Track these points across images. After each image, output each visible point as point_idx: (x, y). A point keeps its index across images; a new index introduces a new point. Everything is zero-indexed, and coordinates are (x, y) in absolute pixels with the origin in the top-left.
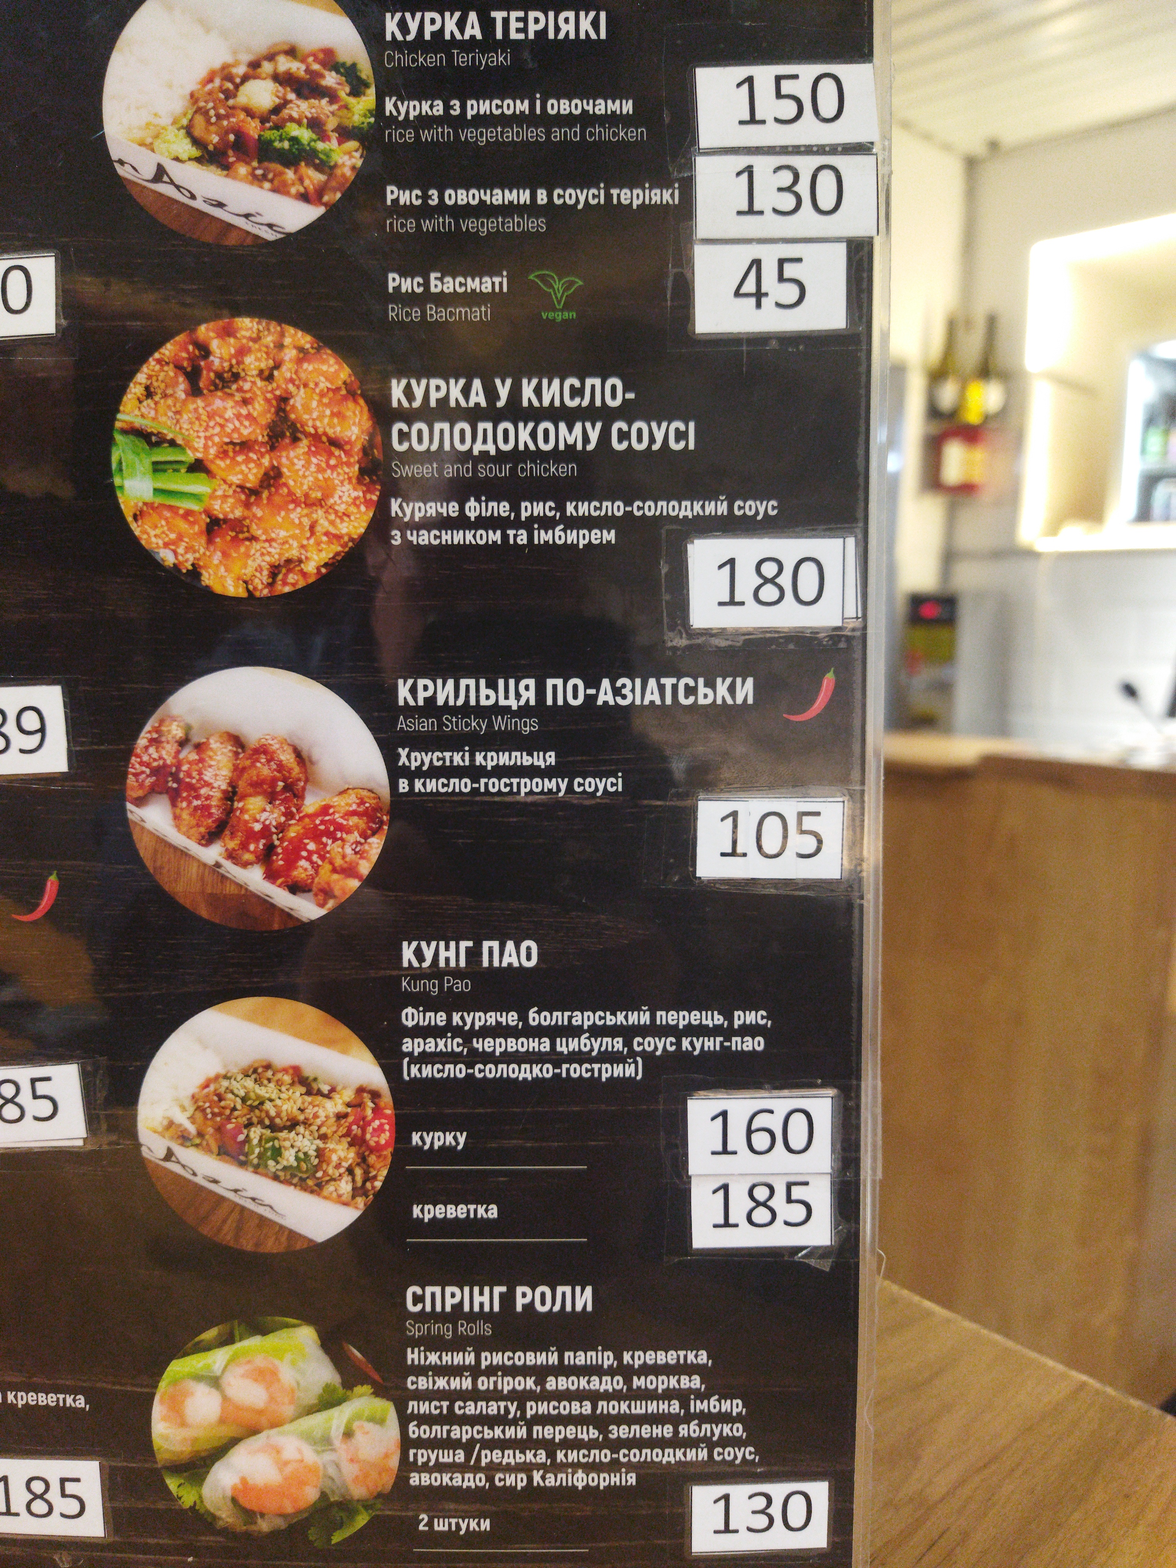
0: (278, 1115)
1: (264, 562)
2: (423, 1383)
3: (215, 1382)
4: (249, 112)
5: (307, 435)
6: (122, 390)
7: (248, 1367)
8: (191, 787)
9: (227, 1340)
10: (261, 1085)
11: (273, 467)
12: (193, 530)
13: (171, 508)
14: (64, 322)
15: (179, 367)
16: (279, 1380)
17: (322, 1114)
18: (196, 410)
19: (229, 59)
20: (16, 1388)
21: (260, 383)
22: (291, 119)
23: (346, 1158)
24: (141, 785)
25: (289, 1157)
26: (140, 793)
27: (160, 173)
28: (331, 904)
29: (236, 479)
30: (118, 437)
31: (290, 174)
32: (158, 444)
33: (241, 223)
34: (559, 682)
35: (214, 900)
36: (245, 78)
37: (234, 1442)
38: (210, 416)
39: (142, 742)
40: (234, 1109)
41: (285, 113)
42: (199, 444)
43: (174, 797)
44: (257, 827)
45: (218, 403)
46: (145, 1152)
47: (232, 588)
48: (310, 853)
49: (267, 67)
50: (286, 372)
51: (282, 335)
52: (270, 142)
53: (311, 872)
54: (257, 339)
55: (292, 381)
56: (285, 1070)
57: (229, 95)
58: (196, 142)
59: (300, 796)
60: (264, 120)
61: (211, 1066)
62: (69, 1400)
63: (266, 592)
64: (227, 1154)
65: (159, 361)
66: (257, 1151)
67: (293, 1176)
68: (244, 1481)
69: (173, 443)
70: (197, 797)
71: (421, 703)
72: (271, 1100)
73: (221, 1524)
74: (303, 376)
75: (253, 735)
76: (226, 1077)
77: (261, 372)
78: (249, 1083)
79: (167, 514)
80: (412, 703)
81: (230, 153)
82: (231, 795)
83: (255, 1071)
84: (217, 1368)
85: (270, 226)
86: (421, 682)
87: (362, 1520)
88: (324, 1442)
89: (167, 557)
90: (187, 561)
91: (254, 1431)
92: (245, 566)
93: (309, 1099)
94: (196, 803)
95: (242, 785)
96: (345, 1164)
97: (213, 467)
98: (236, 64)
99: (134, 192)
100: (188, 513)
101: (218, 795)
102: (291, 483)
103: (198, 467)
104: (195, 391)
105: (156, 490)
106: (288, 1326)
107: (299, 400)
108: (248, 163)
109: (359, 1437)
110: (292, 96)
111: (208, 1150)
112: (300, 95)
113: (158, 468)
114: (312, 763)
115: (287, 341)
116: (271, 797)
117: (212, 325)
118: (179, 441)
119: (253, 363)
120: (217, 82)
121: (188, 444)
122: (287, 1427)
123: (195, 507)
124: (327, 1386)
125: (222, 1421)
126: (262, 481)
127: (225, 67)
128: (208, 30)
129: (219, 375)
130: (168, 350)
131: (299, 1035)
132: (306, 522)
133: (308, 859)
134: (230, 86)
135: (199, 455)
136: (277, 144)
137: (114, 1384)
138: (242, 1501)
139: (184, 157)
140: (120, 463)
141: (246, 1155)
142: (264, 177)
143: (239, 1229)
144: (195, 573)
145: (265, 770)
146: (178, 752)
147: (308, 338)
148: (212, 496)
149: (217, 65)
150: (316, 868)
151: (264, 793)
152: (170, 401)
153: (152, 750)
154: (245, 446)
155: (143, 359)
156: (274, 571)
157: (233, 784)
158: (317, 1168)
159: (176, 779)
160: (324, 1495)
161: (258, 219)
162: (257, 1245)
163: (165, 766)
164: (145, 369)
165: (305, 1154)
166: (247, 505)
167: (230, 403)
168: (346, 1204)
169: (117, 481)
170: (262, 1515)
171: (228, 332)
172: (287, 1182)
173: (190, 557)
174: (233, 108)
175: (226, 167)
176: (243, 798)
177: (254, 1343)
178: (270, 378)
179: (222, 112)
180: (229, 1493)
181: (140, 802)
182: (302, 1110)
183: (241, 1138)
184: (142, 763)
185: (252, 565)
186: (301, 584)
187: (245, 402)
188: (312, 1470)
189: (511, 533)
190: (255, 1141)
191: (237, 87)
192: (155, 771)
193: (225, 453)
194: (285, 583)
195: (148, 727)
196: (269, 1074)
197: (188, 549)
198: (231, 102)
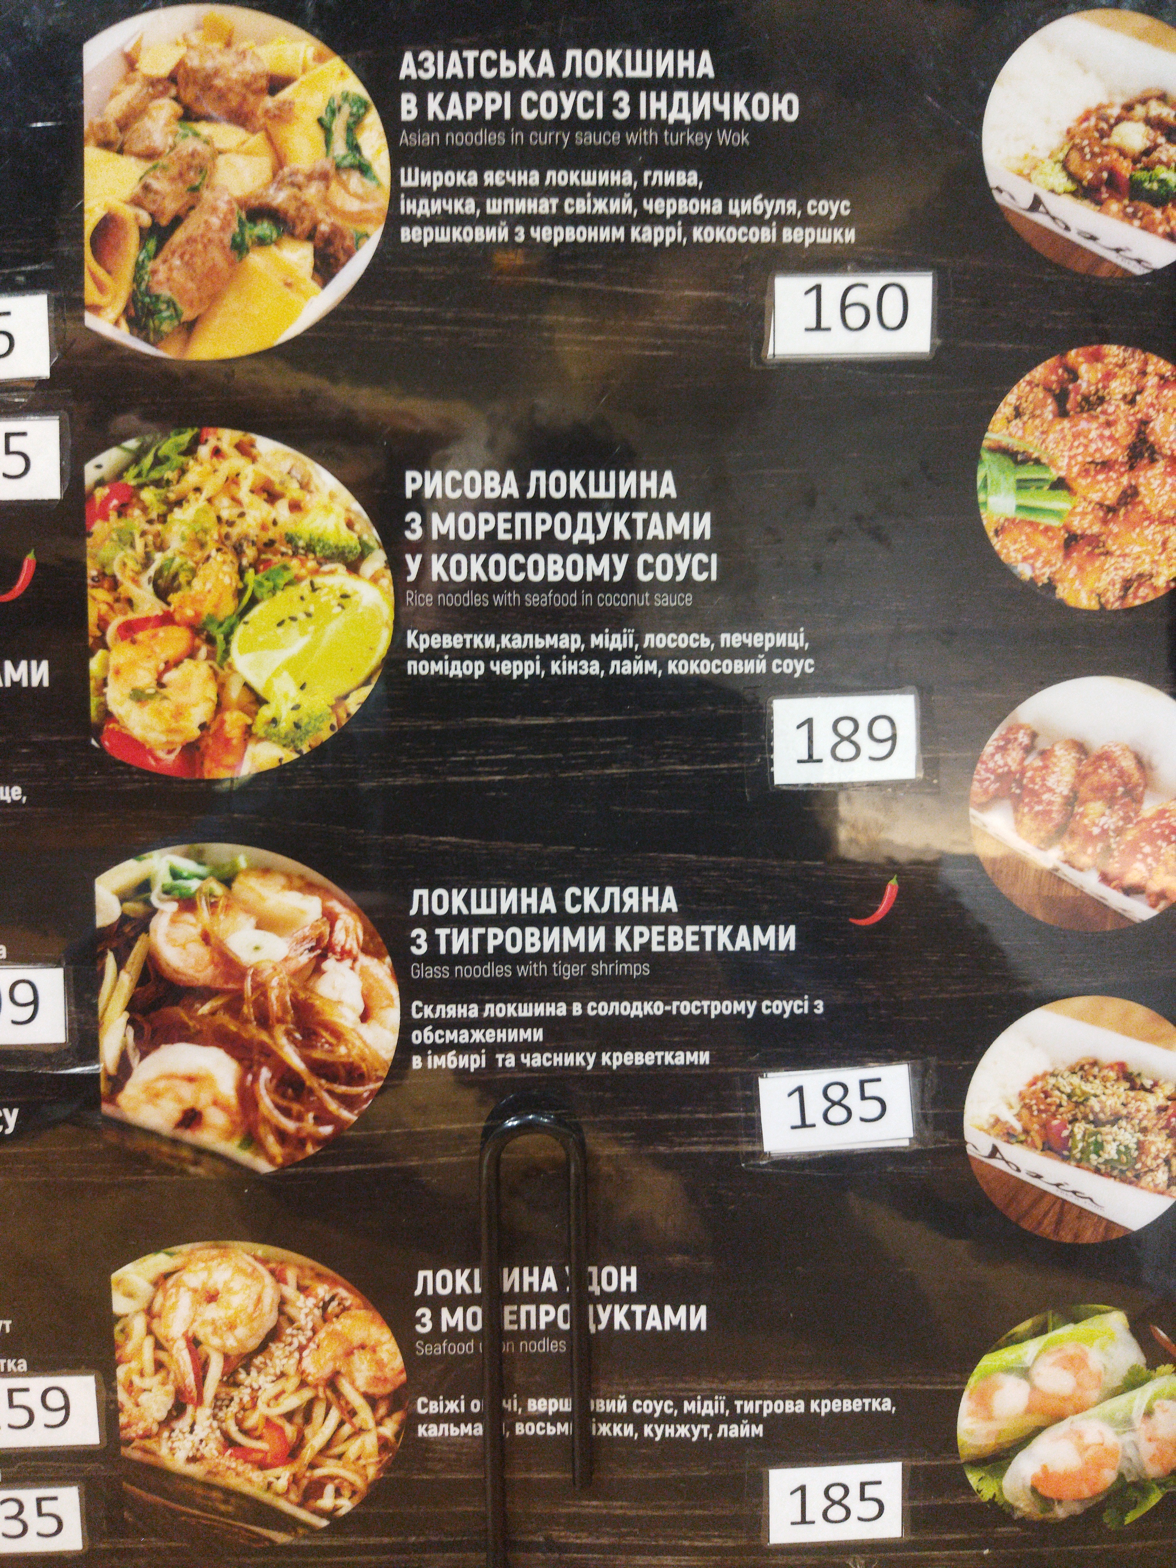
0: (1102, 1110)
1: (1118, 576)
3: (1025, 1373)
4: (1122, 153)
5: (1164, 456)
6: (992, 410)
7: (1059, 1355)
8: (1034, 793)
9: (1041, 1330)
10: (1087, 1081)
11: (1130, 486)
12: (1052, 546)
13: (1031, 524)
14: (938, 342)
15: (1048, 389)
16: (1086, 1365)
17: (1144, 1107)
18: (1062, 430)
19: (1105, 101)
20: (820, 1395)
21: (1123, 407)
22: (1160, 162)
23: (1164, 1150)
24: (986, 791)
25: (1110, 1151)
26: (983, 799)
27: (1036, 204)
28: (1162, 905)
29: (1096, 497)
30: (985, 456)
31: (1158, 214)
32: (1024, 462)
33: (1112, 256)
35: (1051, 902)
36: (1119, 120)
37: (1038, 1431)
38: (1076, 436)
39: (989, 749)
40: (1060, 1106)
41: (1155, 155)
42: (1063, 463)
43: (1017, 802)
44: (1096, 831)
45: (1083, 425)
46: (970, 1150)
47: (1085, 601)
48: (1146, 856)
49: (1140, 110)
50: (1148, 396)
51: (1146, 363)
52: (1141, 182)
53: (1146, 874)
54: (1123, 366)
55: (1152, 405)
56: (1111, 1067)
57: (1104, 134)
58: (1071, 176)
59: (1139, 801)
60: (1135, 161)
61: (1039, 1064)
62: (875, 1404)
63: (1117, 605)
64: (1051, 1149)
65: (1029, 383)
66: (1080, 1145)
67: (1113, 1168)
68: (1045, 1468)
69: (1037, 462)
70: (1040, 802)
72: (1096, 1096)
73: (1018, 1514)
74: (1163, 401)
75: (1097, 742)
76: (1053, 1075)
77: (1125, 397)
78: (1076, 1080)
79: (1028, 530)
81: (1104, 189)
82: (1072, 800)
83: (1082, 1068)
84: (1028, 1361)
85: (1139, 261)
87: (1155, 1498)
88: (1127, 1423)
89: (1025, 571)
90: (1044, 575)
91: (1058, 1418)
92: (1099, 580)
93: (1132, 1094)
94: (1038, 808)
95: (1084, 791)
96: (1163, 1156)
97: (1074, 485)
98: (1111, 105)
99: (1010, 219)
100: (1047, 529)
101: (1058, 800)
102: (1147, 501)
103: (1060, 484)
104: (1062, 413)
105: (1020, 508)
106: (1100, 1312)
107: (1158, 424)
108: (1119, 201)
109: (1159, 1416)
110: (1161, 140)
111: (1034, 1146)
112: (1170, 140)
113: (1022, 485)
114: (1151, 768)
115: (1150, 369)
116: (1111, 802)
117: (1081, 350)
118: (1044, 460)
119: (1119, 387)
120: (1093, 121)
121: (1052, 462)
122: (1091, 1412)
123: (1055, 523)
124: (1133, 1367)
125: (1029, 1411)
126: (1120, 499)
127: (1100, 108)
128: (1086, 71)
129: (1086, 398)
130: (1039, 372)
131: (1126, 1032)
132: (1159, 539)
133: (1144, 860)
134: (1104, 126)
135: (1062, 474)
136: (1147, 185)
137: (923, 1384)
138: (1040, 1489)
139: (1060, 189)
140: (985, 479)
141: (1070, 1150)
142: (1134, 215)
143: (1059, 1222)
144: (1051, 586)
145: (1106, 776)
146: (1023, 759)
147: (1169, 366)
148: (1072, 513)
149: (1093, 105)
150: (1150, 870)
151: (1104, 798)
152: (1037, 422)
153: (998, 757)
154: (1106, 465)
155: (1015, 381)
156: (1127, 584)
157: (1074, 790)
158: (1137, 1160)
159: (1021, 786)
160: (1121, 1476)
161: (1128, 254)
162: (1076, 1236)
163: (1010, 772)
164: (1015, 389)
165: (1126, 1147)
166: (1105, 522)
167: (1094, 425)
168: (1162, 1193)
169: (981, 497)
170: (1060, 1502)
171: (1097, 357)
172: (1108, 1175)
173: (1047, 571)
174: (1107, 147)
175: (1099, 203)
176: (1084, 802)
177: (1067, 1331)
178: (1132, 402)
179: (1097, 150)
180: (1029, 1483)
181: (983, 807)
182: (1124, 1105)
183: (1065, 1133)
184: (987, 770)
185: (1105, 579)
186: (1151, 597)
187: (1109, 424)
188: (1111, 1453)
190: (1079, 1137)
191: (1111, 127)
192: (999, 777)
193: (1087, 471)
194: (1135, 597)
195: (996, 735)
196: (1095, 1070)
197: (1046, 563)
198: (1105, 141)
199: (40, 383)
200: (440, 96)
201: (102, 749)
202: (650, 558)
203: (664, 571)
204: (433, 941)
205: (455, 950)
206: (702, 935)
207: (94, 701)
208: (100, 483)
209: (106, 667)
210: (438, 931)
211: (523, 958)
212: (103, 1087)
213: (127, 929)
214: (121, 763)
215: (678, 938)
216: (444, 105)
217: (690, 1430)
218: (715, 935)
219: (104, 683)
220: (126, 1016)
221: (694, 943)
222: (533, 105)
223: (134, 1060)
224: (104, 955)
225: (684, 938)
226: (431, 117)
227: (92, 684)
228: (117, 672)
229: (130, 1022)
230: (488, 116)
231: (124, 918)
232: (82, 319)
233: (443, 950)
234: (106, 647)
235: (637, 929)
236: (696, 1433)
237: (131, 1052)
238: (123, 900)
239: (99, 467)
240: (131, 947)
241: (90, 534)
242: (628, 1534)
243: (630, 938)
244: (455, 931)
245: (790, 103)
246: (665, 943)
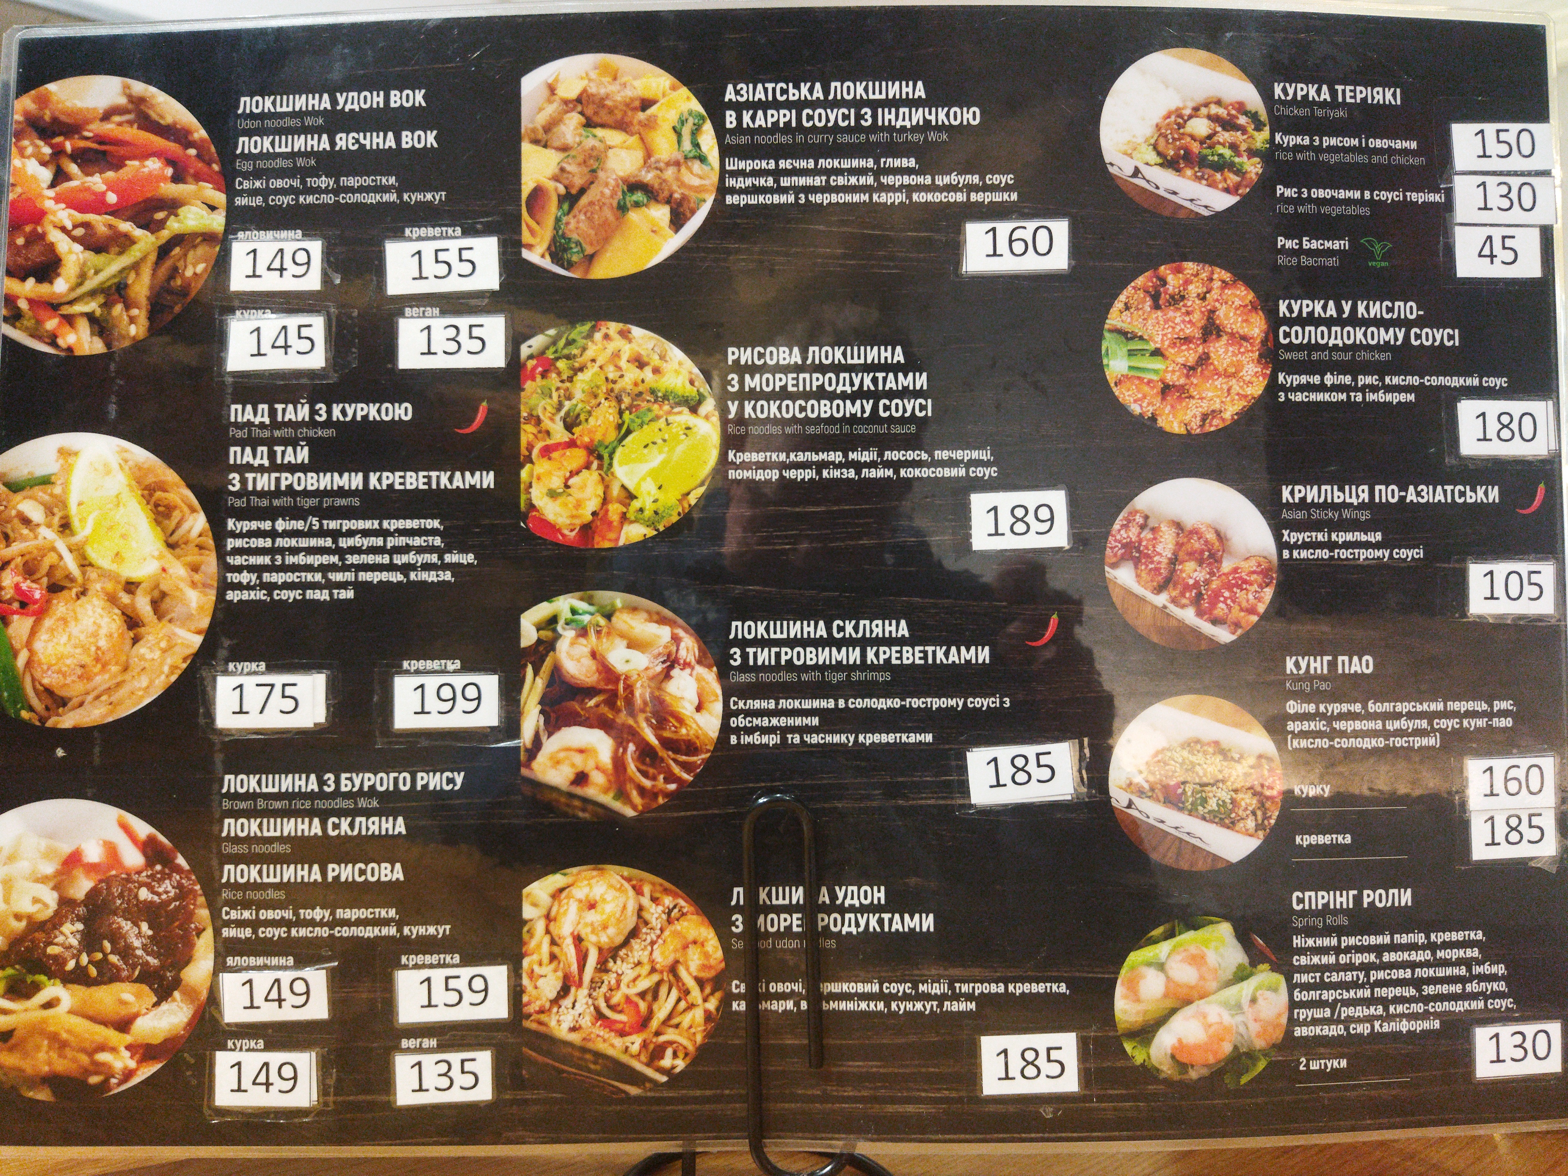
0: (1205, 775)
1: (1198, 412)
2: (1304, 960)
3: (1161, 967)
4: (1193, 138)
5: (1227, 333)
6: (1110, 305)
7: (1184, 954)
8: (1148, 556)
9: (1170, 935)
10: (1194, 754)
11: (1204, 353)
12: (1153, 392)
13: (1139, 378)
14: (1073, 263)
15: (1146, 292)
16: (1206, 963)
17: (1234, 773)
18: (1157, 318)
19: (1181, 105)
20: (1015, 980)
21: (1198, 302)
22: (1219, 143)
23: (1251, 804)
24: (1115, 555)
25: (1212, 804)
26: (1114, 560)
27: (1137, 172)
28: (1239, 632)
29: (1181, 360)
30: (1107, 335)
31: (1218, 176)
32: (1132, 339)
33: (1187, 204)
34: (1383, 487)
35: (1161, 631)
36: (1190, 117)
37: (1173, 1011)
38: (1166, 321)
39: (1116, 526)
40: (1175, 771)
41: (1215, 139)
42: (1158, 339)
43: (1137, 562)
44: (1191, 582)
45: (1171, 314)
46: (1114, 803)
47: (1176, 428)
48: (1226, 598)
49: (1204, 111)
50: (1215, 294)
51: (1212, 273)
52: (1207, 156)
53: (1226, 611)
54: (1197, 275)
55: (1217, 300)
56: (1209, 744)
57: (1180, 126)
58: (1159, 154)
59: (1219, 561)
60: (1202, 142)
61: (1158, 741)
62: (1055, 987)
63: (1198, 431)
64: (1170, 802)
65: (1134, 288)
66: (1191, 800)
67: (1215, 817)
68: (1180, 1041)
69: (1141, 338)
70: (1152, 562)
71: (1297, 501)
72: (1199, 765)
73: (1163, 1076)
74: (1225, 297)
75: (1190, 521)
76: (1168, 749)
77: (1198, 295)
78: (1185, 753)
79: (1137, 382)
80: (1291, 501)
81: (1181, 161)
82: (1174, 561)
83: (1189, 745)
84: (1163, 957)
85: (1206, 207)
86: (1297, 488)
87: (1261, 1065)
88: (1237, 1008)
89: (1136, 409)
90: (1149, 411)
91: (1188, 1002)
92: (1186, 414)
93: (1225, 764)
94: (1151, 566)
95: (1181, 554)
96: (1250, 808)
97: (1167, 353)
98: (1184, 108)
99: (1119, 182)
100: (1150, 381)
101: (1165, 561)
102: (1216, 363)
103: (1157, 353)
104: (1156, 306)
105: (1131, 368)
106: (1212, 923)
107: (1221, 313)
108: (1192, 168)
109: (1260, 1001)
110: (1219, 129)
111: (1159, 801)
112: (1224, 129)
113: (1131, 353)
114: (1227, 540)
115: (1215, 276)
116: (1201, 562)
117: (1168, 266)
118: (1146, 337)
119: (1194, 289)
120: (1173, 118)
121: (1151, 338)
122: (1212, 998)
123: (1155, 378)
124: (1240, 965)
125: (1166, 996)
126: (1197, 362)
127: (1178, 109)
128: (1167, 87)
129: (1172, 297)
130: (1140, 281)
131: (1218, 720)
132: (1225, 387)
133: (1225, 602)
134: (1180, 121)
135: (1158, 346)
136: (1210, 158)
137: (1089, 972)
138: (1178, 1057)
139: (1152, 163)
140: (1107, 350)
141: (1183, 803)
142: (1202, 178)
143: (1179, 854)
144: (1153, 418)
145: (1197, 545)
146: (1140, 533)
147: (1229, 275)
148: (1166, 371)
149: (1173, 107)
150: (1230, 608)
151: (1196, 560)
152: (1140, 312)
153: (1123, 532)
154: (1187, 340)
155: (1124, 286)
156: (1205, 417)
157: (1175, 554)
158: (1232, 811)
159: (1139, 551)
160: (1236, 1048)
161: (1198, 202)
162: (1191, 865)
163: (1131, 542)
164: (1125, 292)
165: (1224, 801)
166: (1188, 376)
167: (1179, 314)
168: (1251, 836)
169: (1105, 361)
170: (1192, 1066)
171: (1179, 270)
172: (1212, 821)
173: (1151, 409)
174: (1183, 134)
175: (1178, 170)
176: (1181, 563)
177: (1188, 937)
178: (1204, 299)
179: (1176, 136)
180: (1169, 1051)
181: (1114, 566)
182: (1220, 771)
183: (1180, 791)
184: (1116, 541)
185: (1190, 414)
186: (1221, 426)
187: (1188, 313)
188: (1227, 1029)
189: (1352, 394)
190: (1189, 794)
191: (1185, 122)
192: (1124, 546)
193: (1175, 344)
194: (1211, 425)
195: (1120, 517)
196: (1199, 747)
197: (1149, 404)
198: (1182, 131)
199: (493, 293)
200: (751, 112)
201: (528, 529)
202: (887, 402)
203: (897, 411)
204: (745, 656)
205: (760, 663)
206: (925, 653)
207: (523, 497)
208: (531, 357)
209: (531, 475)
210: (748, 650)
211: (805, 668)
212: (523, 757)
213: (541, 649)
214: (540, 538)
215: (910, 655)
216: (753, 118)
217: (924, 1006)
218: (934, 653)
219: (530, 486)
220: (539, 707)
221: (920, 658)
222: (810, 118)
223: (544, 738)
224: (525, 666)
225: (913, 655)
226: (745, 126)
227: (522, 486)
228: (539, 479)
229: (541, 712)
230: (781, 125)
231: (539, 641)
232: (520, 253)
233: (751, 663)
234: (532, 462)
235: (882, 649)
236: (928, 1007)
237: (541, 733)
238: (538, 630)
239: (530, 347)
240: (543, 661)
241: (523, 390)
242: (881, 1088)
243: (877, 655)
244: (759, 650)
245: (974, 113)
246: (900, 658)
